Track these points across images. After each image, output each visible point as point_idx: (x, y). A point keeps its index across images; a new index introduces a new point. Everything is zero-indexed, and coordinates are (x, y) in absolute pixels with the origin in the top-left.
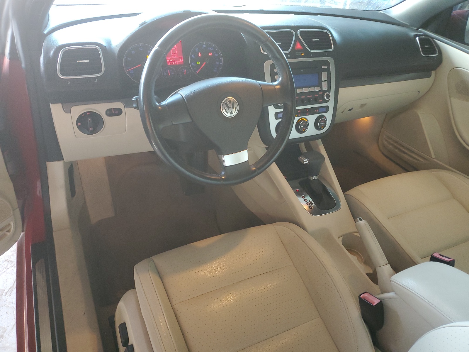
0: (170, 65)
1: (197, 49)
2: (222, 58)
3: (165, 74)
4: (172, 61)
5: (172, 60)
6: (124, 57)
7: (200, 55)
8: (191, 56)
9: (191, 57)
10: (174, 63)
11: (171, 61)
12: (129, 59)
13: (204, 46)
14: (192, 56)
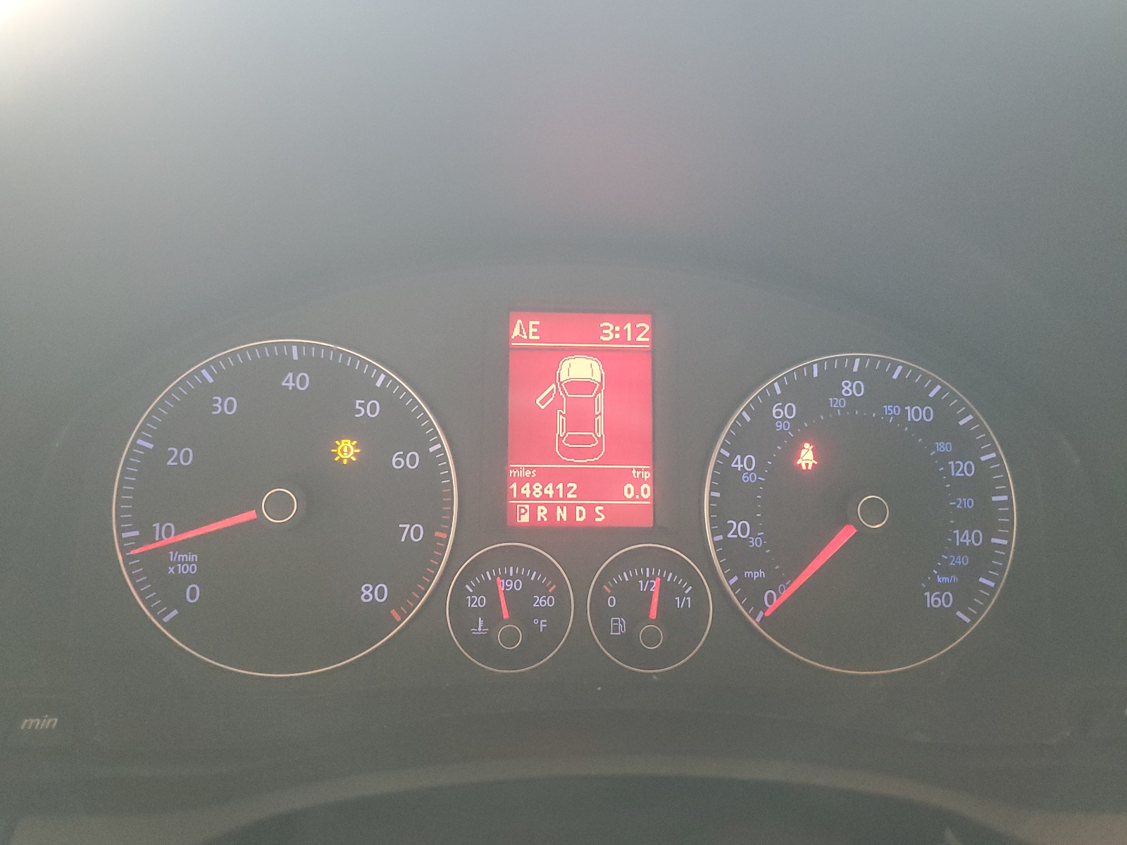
0: (534, 531)
1: (782, 413)
2: (1007, 497)
3: (477, 602)
4: (551, 493)
5: (550, 491)
6: (138, 441)
7: (807, 458)
8: (724, 464)
9: (726, 476)
10: (571, 513)
11: (545, 497)
12: (181, 457)
13: (848, 388)
14: (738, 464)
